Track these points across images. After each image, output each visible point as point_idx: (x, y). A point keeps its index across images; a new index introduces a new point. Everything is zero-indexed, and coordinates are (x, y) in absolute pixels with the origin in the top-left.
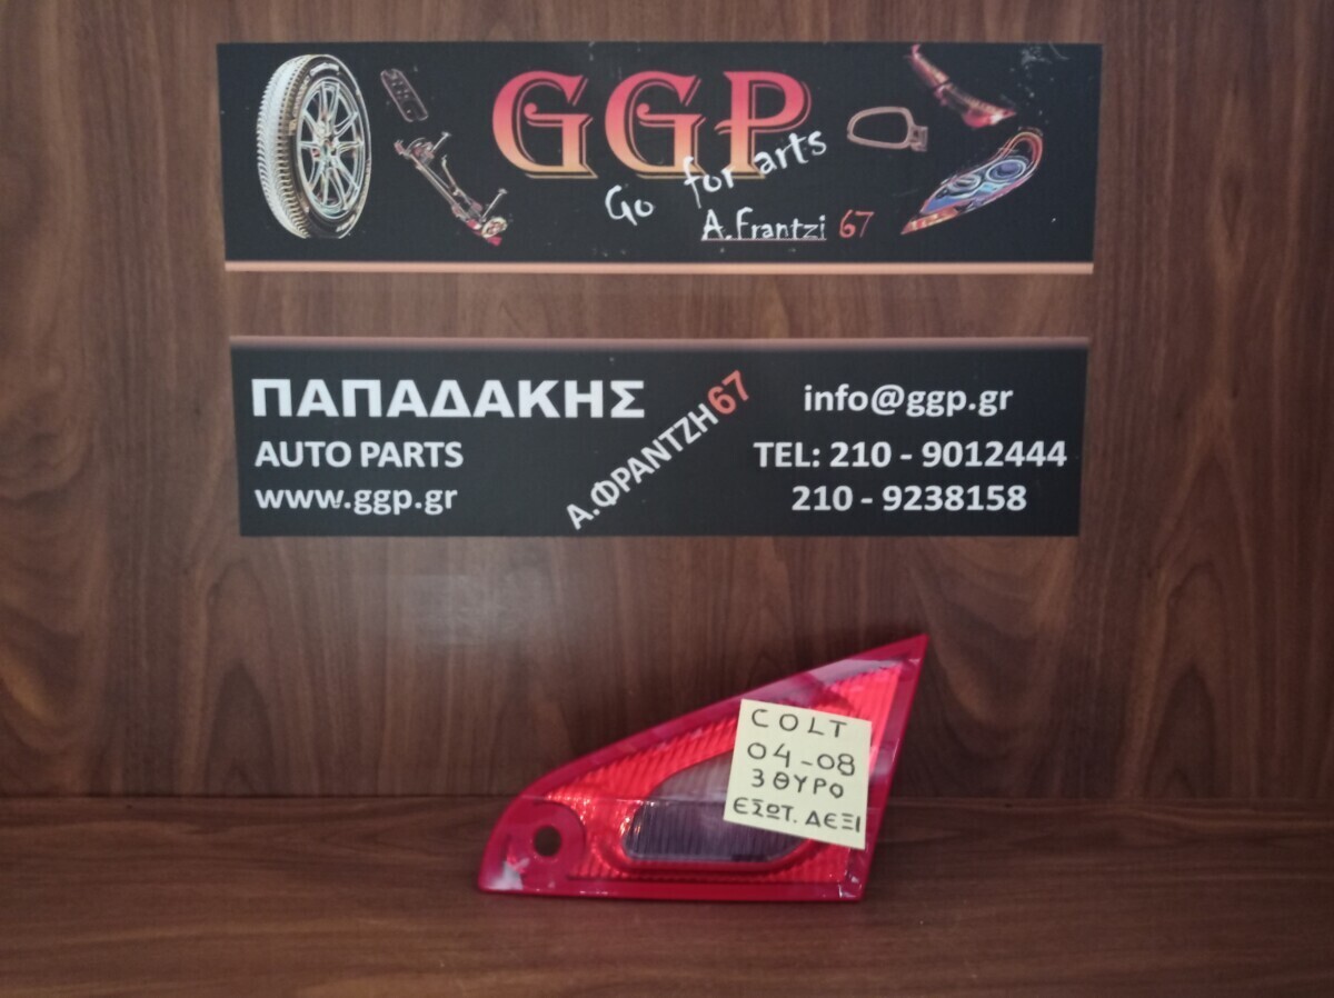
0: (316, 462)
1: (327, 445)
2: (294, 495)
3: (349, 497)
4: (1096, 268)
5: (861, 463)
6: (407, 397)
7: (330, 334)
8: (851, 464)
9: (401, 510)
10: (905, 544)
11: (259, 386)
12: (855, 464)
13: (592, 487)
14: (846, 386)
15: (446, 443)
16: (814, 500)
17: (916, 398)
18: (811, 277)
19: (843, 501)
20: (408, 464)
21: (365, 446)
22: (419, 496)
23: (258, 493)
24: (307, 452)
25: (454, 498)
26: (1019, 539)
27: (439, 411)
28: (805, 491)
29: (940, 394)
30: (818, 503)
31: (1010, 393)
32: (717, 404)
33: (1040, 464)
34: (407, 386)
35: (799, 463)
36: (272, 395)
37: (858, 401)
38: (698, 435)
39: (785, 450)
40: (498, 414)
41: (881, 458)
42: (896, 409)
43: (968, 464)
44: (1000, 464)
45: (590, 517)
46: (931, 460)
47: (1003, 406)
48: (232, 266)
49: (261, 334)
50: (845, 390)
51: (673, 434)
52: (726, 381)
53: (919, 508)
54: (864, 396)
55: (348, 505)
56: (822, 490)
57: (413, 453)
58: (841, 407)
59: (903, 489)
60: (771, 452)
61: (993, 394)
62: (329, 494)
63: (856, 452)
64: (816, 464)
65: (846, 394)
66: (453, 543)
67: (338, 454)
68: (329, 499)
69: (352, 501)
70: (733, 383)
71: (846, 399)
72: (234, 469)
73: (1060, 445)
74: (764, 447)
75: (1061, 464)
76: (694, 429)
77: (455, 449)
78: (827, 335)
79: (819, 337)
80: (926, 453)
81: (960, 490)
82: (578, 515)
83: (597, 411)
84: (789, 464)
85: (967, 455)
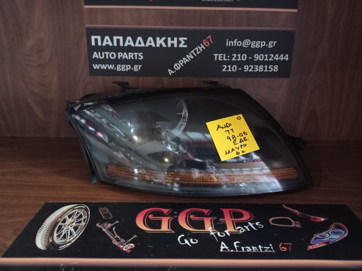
0: (107, 57)
1: (110, 53)
2: (102, 66)
3: (116, 66)
4: (298, 11)
5: (239, 59)
6: (129, 41)
7: (110, 24)
8: (237, 60)
9: (128, 70)
10: (249, 80)
11: (93, 38)
12: (238, 60)
13: (174, 65)
14: (236, 40)
15: (139, 53)
16: (227, 69)
17: (253, 43)
18: (229, 11)
19: (234, 69)
20: (130, 58)
21: (119, 53)
22: (132, 67)
23: (94, 65)
24: (105, 55)
25: (141, 67)
26: (275, 78)
27: (137, 45)
28: (226, 66)
29: (259, 42)
30: (228, 70)
31: (276, 42)
32: (205, 44)
33: (282, 60)
34: (129, 38)
35: (224, 59)
36: (96, 40)
37: (239, 44)
38: (200, 52)
39: (221, 56)
40: (152, 46)
41: (244, 58)
42: (248, 46)
43: (265, 60)
44: (272, 60)
45: (173, 72)
46: (256, 59)
47: (274, 45)
48: (86, 7)
49: (93, 24)
50: (236, 41)
51: (194, 52)
52: (207, 38)
53: (252, 71)
54: (241, 42)
55: (115, 68)
56: (229, 66)
57: (131, 56)
58: (235, 45)
59: (249, 66)
60: (218, 57)
61: (272, 42)
62: (111, 65)
63: (238, 56)
64: (228, 60)
65: (236, 42)
66: (141, 78)
67: (113, 55)
68: (111, 67)
69: (116, 67)
70: (209, 38)
71: (236, 43)
72: (88, 58)
73: (287, 55)
74: (216, 55)
75: (287, 60)
76: (199, 50)
77: (141, 55)
78: (233, 26)
79: (231, 27)
80: (255, 57)
81: (262, 66)
82: (170, 72)
83: (176, 46)
84: (222, 60)
85: (265, 58)
